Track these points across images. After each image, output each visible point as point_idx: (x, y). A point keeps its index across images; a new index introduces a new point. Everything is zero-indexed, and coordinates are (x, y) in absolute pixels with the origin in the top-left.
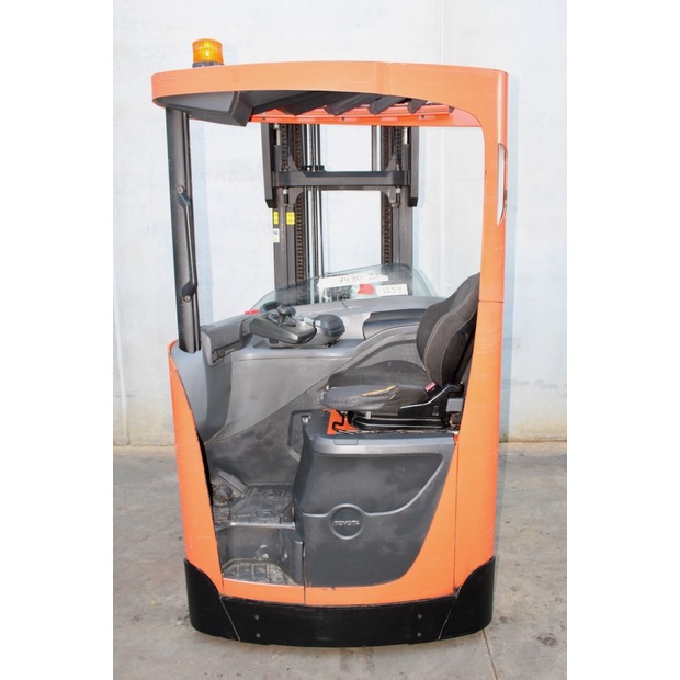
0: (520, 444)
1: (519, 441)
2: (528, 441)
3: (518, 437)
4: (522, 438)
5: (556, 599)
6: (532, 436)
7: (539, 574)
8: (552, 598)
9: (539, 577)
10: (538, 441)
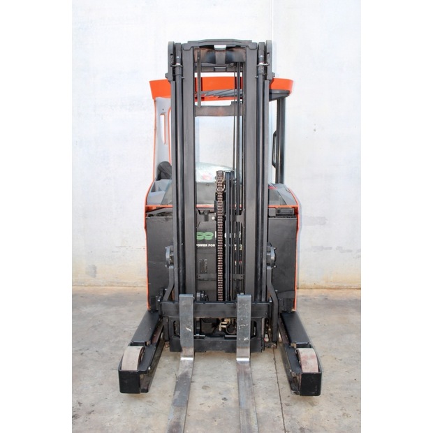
0: (325, 290)
1: (325, 288)
2: (331, 289)
3: (324, 285)
4: (327, 286)
5: (344, 414)
6: (334, 285)
7: (332, 392)
8: (341, 413)
9: (332, 395)
10: (338, 288)
